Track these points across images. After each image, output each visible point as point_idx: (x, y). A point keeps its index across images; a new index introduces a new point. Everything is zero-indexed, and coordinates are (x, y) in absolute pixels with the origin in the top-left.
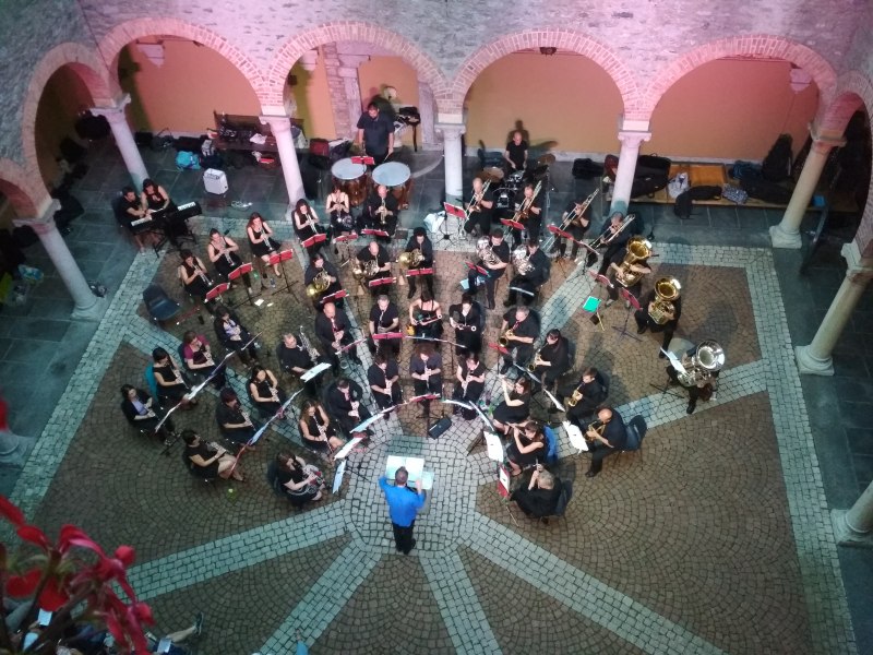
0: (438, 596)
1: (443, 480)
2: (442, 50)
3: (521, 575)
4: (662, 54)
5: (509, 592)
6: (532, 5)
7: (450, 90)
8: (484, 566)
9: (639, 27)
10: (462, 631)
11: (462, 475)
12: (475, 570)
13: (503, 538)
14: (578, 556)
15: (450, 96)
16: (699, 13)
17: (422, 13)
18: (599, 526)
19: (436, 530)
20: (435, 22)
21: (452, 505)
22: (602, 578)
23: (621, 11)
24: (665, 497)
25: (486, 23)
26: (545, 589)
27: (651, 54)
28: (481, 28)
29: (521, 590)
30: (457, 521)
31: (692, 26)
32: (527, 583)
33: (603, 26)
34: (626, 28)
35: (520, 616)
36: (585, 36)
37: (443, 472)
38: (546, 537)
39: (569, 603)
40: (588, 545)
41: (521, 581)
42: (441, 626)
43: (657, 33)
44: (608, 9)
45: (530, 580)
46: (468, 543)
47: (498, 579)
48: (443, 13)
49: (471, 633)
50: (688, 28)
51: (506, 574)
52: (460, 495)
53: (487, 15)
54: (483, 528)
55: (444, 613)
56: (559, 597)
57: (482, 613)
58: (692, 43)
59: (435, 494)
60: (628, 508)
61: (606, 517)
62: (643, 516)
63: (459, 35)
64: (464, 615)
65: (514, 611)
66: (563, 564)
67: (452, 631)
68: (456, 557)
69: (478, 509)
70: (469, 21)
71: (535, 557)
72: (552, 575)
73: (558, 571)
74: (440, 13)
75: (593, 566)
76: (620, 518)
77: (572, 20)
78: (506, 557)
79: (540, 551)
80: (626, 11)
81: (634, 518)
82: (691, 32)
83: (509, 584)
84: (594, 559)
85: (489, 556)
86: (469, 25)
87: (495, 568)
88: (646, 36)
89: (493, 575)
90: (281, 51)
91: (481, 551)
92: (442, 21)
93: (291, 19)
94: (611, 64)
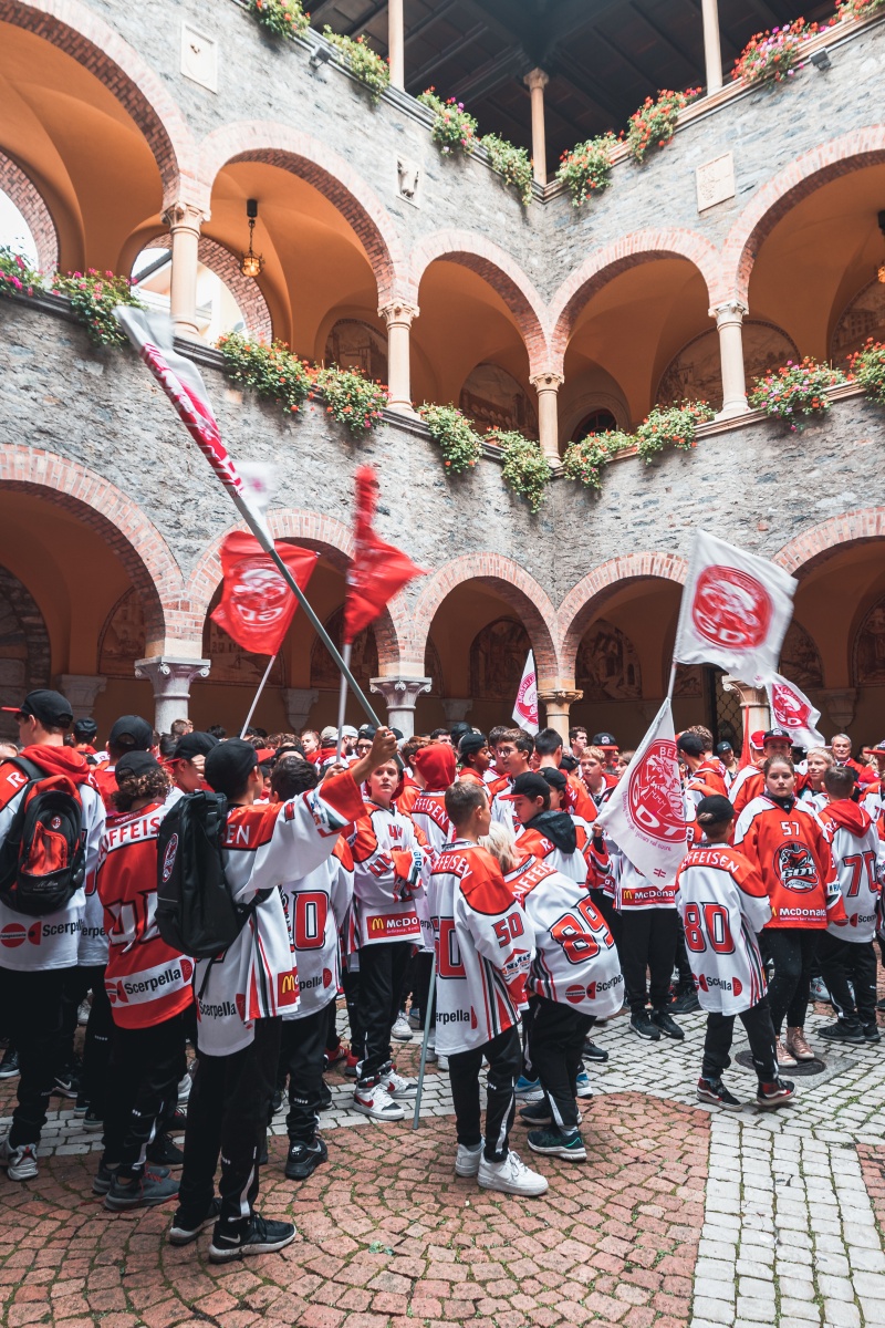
2: (178, 524)
6: (291, 476)
7: (187, 595)
15: (186, 606)
16: (445, 520)
17: (154, 458)
20: (170, 476)
23: (379, 504)
31: (441, 535)
34: (385, 526)
43: (414, 538)
48: (182, 465)
74: (178, 462)
77: (333, 507)
80: (384, 505)
82: (441, 541)
88: (405, 540)
92: (181, 476)
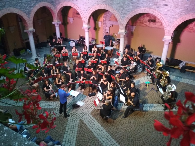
0: (67, 128)
1: (86, 105)
2: (122, 13)
3: (93, 131)
4: (175, 16)
5: (87, 134)
6: (143, 1)
7: (122, 23)
8: (84, 126)
9: (169, 9)
10: (67, 138)
11: (91, 106)
12: (81, 126)
13: (93, 122)
14: (112, 132)
15: (122, 25)
16: (185, 5)
18: (122, 127)
19: (77, 115)
20: (121, 5)
21: (85, 111)
22: (116, 140)
23: (165, 4)
24: (147, 127)
25: (132, 6)
26: (97, 137)
27: (172, 16)
28: (131, 7)
29: (90, 135)
30: (84, 114)
31: (183, 9)
32: (93, 133)
33: (160, 8)
34: (166, 9)
35: (86, 140)
36: (156, 10)
37: (87, 104)
38: (105, 125)
39: (102, 142)
40: (116, 131)
41: (92, 132)
42: (63, 135)
43: (174, 10)
44: (162, 3)
45: (94, 133)
46: (83, 120)
47: (86, 130)
48: (123, 3)
49: (70, 140)
50: (182, 9)
51: (89, 130)
52: (88, 109)
53: (133, 4)
54: (90, 118)
55: (66, 132)
56: (100, 140)
57: (76, 136)
58: (183, 14)
59: (82, 107)
60: (134, 126)
61: (126, 126)
62: (137, 129)
63: (126, 8)
64: (71, 135)
65: (85, 139)
66: (106, 133)
67: (65, 137)
68: (78, 122)
69: (91, 114)
70: (128, 5)
71: (99, 129)
72: (101, 134)
73: (104, 134)
74: (122, 2)
75: (115, 136)
76: (130, 127)
77: (153, 6)
78: (91, 126)
79: (102, 128)
80: (166, 4)
81: (134, 129)
82: (183, 11)
83: (88, 132)
84: (116, 135)
85: (87, 124)
86: (128, 6)
87: (87, 127)
88: (171, 11)
89: (85, 128)
90: (89, 11)
91: (85, 123)
92: (123, 5)
93: (92, 3)
94: (162, 19)
